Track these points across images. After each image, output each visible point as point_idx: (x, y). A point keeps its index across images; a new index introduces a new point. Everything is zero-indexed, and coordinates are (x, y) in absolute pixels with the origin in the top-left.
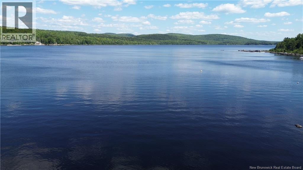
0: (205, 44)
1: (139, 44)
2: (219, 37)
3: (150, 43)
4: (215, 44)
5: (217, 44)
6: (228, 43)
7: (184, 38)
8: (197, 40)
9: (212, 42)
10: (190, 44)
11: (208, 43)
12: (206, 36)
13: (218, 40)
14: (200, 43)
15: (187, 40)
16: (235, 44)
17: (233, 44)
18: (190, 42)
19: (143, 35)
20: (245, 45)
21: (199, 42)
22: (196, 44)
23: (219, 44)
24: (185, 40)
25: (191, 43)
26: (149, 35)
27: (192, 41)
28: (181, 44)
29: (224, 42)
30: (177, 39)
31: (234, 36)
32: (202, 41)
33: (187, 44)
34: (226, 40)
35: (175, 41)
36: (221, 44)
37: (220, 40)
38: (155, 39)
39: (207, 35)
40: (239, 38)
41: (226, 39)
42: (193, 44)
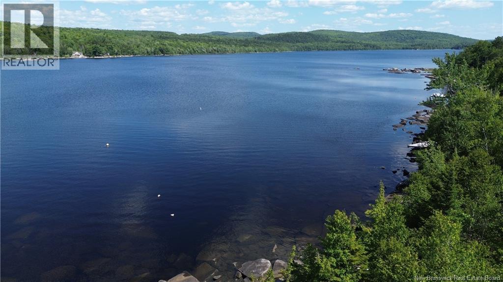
0: (377, 49)
1: (256, 51)
2: (406, 36)
3: (277, 49)
4: (396, 49)
5: (399, 49)
6: (420, 47)
7: (340, 39)
8: (364, 42)
9: (390, 45)
10: (351, 50)
11: (382, 47)
12: (382, 34)
13: (402, 41)
14: (369, 47)
15: (346, 43)
16: (434, 48)
17: (429, 48)
18: (350, 46)
19: (269, 34)
20: (452, 49)
21: (367, 45)
22: (360, 49)
23: (403, 49)
24: (342, 42)
25: (351, 48)
26: (279, 34)
27: (353, 44)
28: (333, 50)
29: (414, 44)
30: (327, 41)
31: (436, 33)
32: (373, 43)
33: (344, 50)
34: (418, 40)
35: (323, 44)
36: (407, 49)
37: (408, 41)
38: (288, 42)
39: (385, 32)
40: (445, 35)
41: (420, 38)
42: (356, 50)
